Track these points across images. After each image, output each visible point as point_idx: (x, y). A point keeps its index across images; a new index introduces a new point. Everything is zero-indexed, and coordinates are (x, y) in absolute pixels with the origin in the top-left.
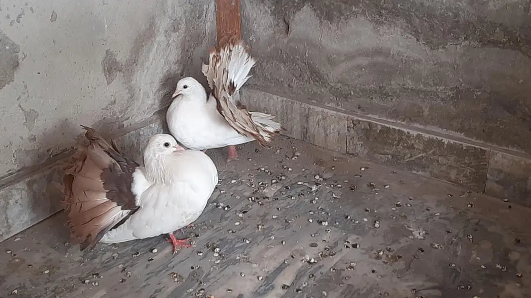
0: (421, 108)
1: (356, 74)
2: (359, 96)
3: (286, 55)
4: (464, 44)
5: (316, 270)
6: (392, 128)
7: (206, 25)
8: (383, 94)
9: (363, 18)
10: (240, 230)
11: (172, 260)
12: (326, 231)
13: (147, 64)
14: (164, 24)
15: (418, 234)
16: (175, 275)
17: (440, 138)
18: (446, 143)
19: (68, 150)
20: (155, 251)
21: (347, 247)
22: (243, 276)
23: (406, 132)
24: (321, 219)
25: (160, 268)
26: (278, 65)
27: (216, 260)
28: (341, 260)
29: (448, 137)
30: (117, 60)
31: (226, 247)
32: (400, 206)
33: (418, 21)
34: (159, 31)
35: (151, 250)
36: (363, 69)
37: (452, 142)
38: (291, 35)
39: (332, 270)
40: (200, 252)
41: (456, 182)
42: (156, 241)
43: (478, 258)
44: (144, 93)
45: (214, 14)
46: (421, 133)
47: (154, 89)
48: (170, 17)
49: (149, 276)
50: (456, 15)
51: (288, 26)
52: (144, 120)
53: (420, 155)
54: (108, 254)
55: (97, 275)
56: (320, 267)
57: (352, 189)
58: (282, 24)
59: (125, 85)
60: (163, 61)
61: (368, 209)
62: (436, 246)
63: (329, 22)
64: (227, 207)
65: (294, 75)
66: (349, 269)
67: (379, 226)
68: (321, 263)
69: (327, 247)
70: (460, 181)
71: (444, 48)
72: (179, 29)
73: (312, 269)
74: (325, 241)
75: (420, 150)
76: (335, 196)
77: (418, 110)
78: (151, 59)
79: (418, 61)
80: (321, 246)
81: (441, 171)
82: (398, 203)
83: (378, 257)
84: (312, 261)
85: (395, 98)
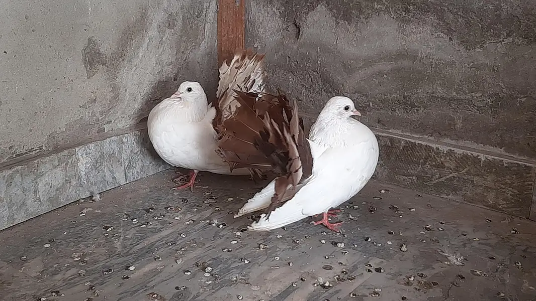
0: (452, 119)
1: (377, 83)
2: (379, 108)
3: (296, 63)
4: (506, 41)
5: (332, 294)
6: (418, 144)
7: (206, 26)
8: (408, 104)
9: (386, 17)
10: (237, 250)
11: (152, 279)
12: (343, 253)
13: (136, 61)
14: (157, 17)
15: (455, 260)
16: (156, 295)
17: (475, 154)
18: (483, 159)
19: (36, 150)
20: (132, 268)
21: (369, 271)
22: (240, 298)
23: (435, 148)
24: (336, 241)
25: (137, 287)
26: (285, 75)
27: (207, 281)
28: (363, 285)
29: (486, 153)
30: (102, 50)
31: (219, 267)
32: (431, 230)
33: (451, 16)
34: (151, 24)
35: (127, 268)
36: (385, 76)
37: (490, 157)
38: (302, 39)
39: (352, 295)
40: (187, 272)
41: (494, 207)
42: (134, 258)
43: (531, 288)
44: (131, 95)
45: (215, 16)
46: (452, 149)
47: (142, 91)
48: (165, 11)
49: (121, 296)
50: (498, 8)
51: (299, 29)
52: (128, 126)
53: (451, 175)
54: (73, 271)
55: (57, 292)
56: (337, 292)
57: (371, 211)
58: (292, 28)
59: (108, 82)
60: (154, 60)
61: (392, 232)
62: (478, 273)
63: (347, 23)
64: (222, 224)
65: (303, 86)
66: (373, 295)
67: (406, 250)
68: (338, 287)
69: (344, 270)
70: (500, 205)
71: (481, 47)
72: (174, 25)
73: (326, 294)
74: (342, 264)
75: (451, 169)
76: (351, 218)
77: (450, 122)
78: (141, 55)
79: (451, 64)
80: (338, 269)
81: (476, 194)
82: (428, 227)
83: (408, 283)
84: (327, 285)
85: (422, 109)
